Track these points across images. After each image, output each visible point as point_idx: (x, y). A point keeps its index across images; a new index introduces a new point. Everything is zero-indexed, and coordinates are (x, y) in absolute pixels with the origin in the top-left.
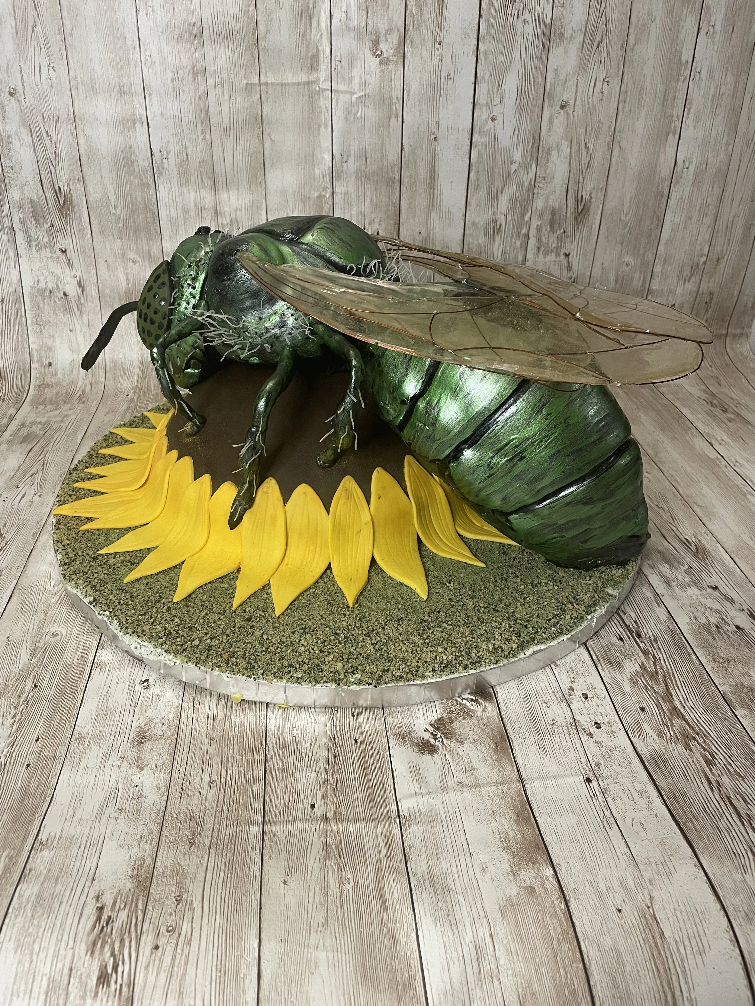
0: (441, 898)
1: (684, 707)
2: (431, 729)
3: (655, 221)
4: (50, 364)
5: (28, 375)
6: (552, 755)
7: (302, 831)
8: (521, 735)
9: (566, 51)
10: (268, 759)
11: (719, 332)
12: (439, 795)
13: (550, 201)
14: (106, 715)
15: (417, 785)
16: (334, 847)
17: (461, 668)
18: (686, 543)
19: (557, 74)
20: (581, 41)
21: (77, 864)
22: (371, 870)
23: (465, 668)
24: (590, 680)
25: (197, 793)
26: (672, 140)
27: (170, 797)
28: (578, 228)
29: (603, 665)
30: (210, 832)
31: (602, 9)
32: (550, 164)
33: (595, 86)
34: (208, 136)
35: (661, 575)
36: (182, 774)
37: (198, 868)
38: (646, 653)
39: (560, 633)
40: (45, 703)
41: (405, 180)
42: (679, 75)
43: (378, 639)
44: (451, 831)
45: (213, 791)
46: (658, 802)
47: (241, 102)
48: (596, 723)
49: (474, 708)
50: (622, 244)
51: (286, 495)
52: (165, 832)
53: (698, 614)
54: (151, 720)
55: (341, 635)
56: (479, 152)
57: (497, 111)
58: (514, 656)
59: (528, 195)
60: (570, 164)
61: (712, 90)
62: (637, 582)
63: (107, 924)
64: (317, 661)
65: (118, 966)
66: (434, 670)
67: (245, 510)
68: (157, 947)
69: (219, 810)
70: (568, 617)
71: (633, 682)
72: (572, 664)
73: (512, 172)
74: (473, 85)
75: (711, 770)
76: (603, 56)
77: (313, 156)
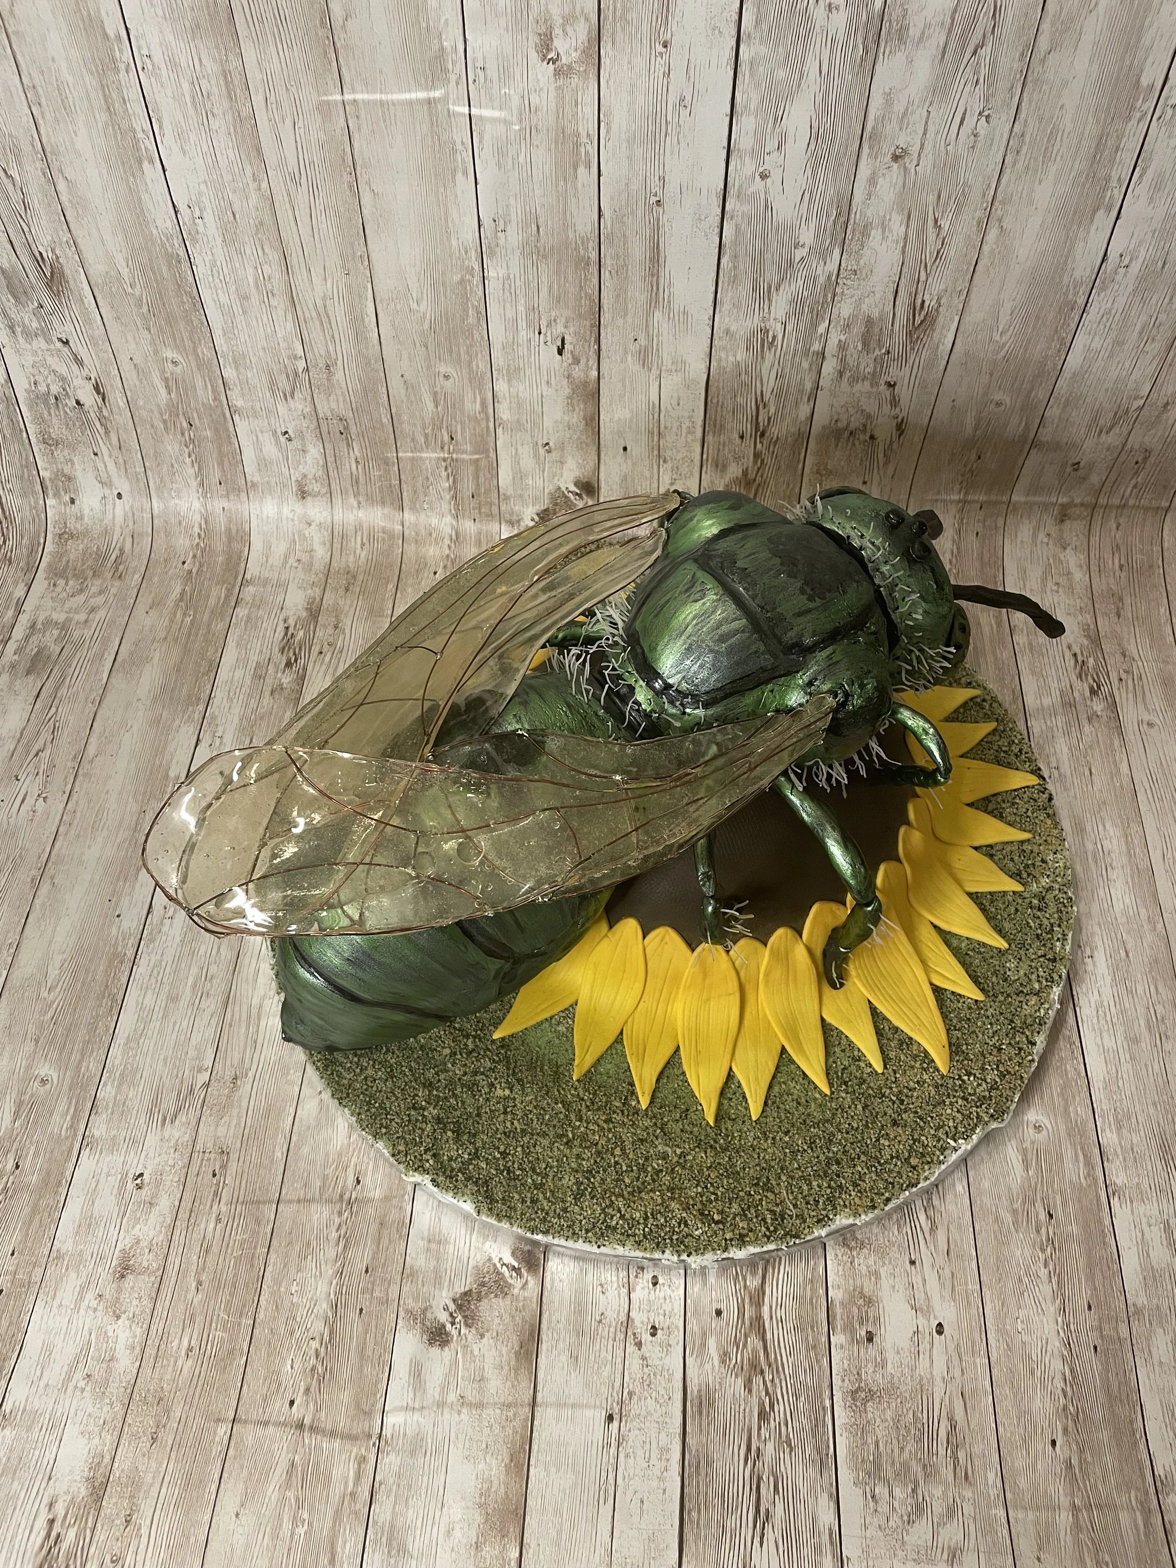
1: (771, 1318)
2: (452, 1307)
3: (1055, 344)
4: (72, 504)
5: (43, 516)
6: (582, 1370)
7: (273, 1440)
8: (555, 1335)
9: (910, 61)
10: (256, 1325)
12: (433, 1413)
13: (864, 307)
14: (90, 1226)
15: (411, 1395)
16: (299, 1469)
19: (889, 101)
20: (942, 44)
21: (37, 1453)
22: (331, 1510)
25: (172, 1363)
26: (1104, 220)
27: (143, 1365)
28: (913, 348)
30: (176, 1425)
32: (867, 252)
33: (962, 123)
34: (264, 185)
36: (160, 1332)
37: (154, 1476)
40: (26, 1196)
41: (607, 262)
42: (1132, 108)
44: (432, 1466)
45: (190, 1362)
46: (676, 1468)
47: (315, 131)
48: (654, 1327)
49: (512, 1281)
52: (129, 1420)
54: (138, 1241)
56: (738, 227)
57: (770, 163)
59: (825, 296)
60: (903, 252)
63: (56, 1542)
69: (191, 1393)
73: (797, 260)
74: (728, 118)
75: (760, 1428)
76: (984, 71)
77: (446, 220)
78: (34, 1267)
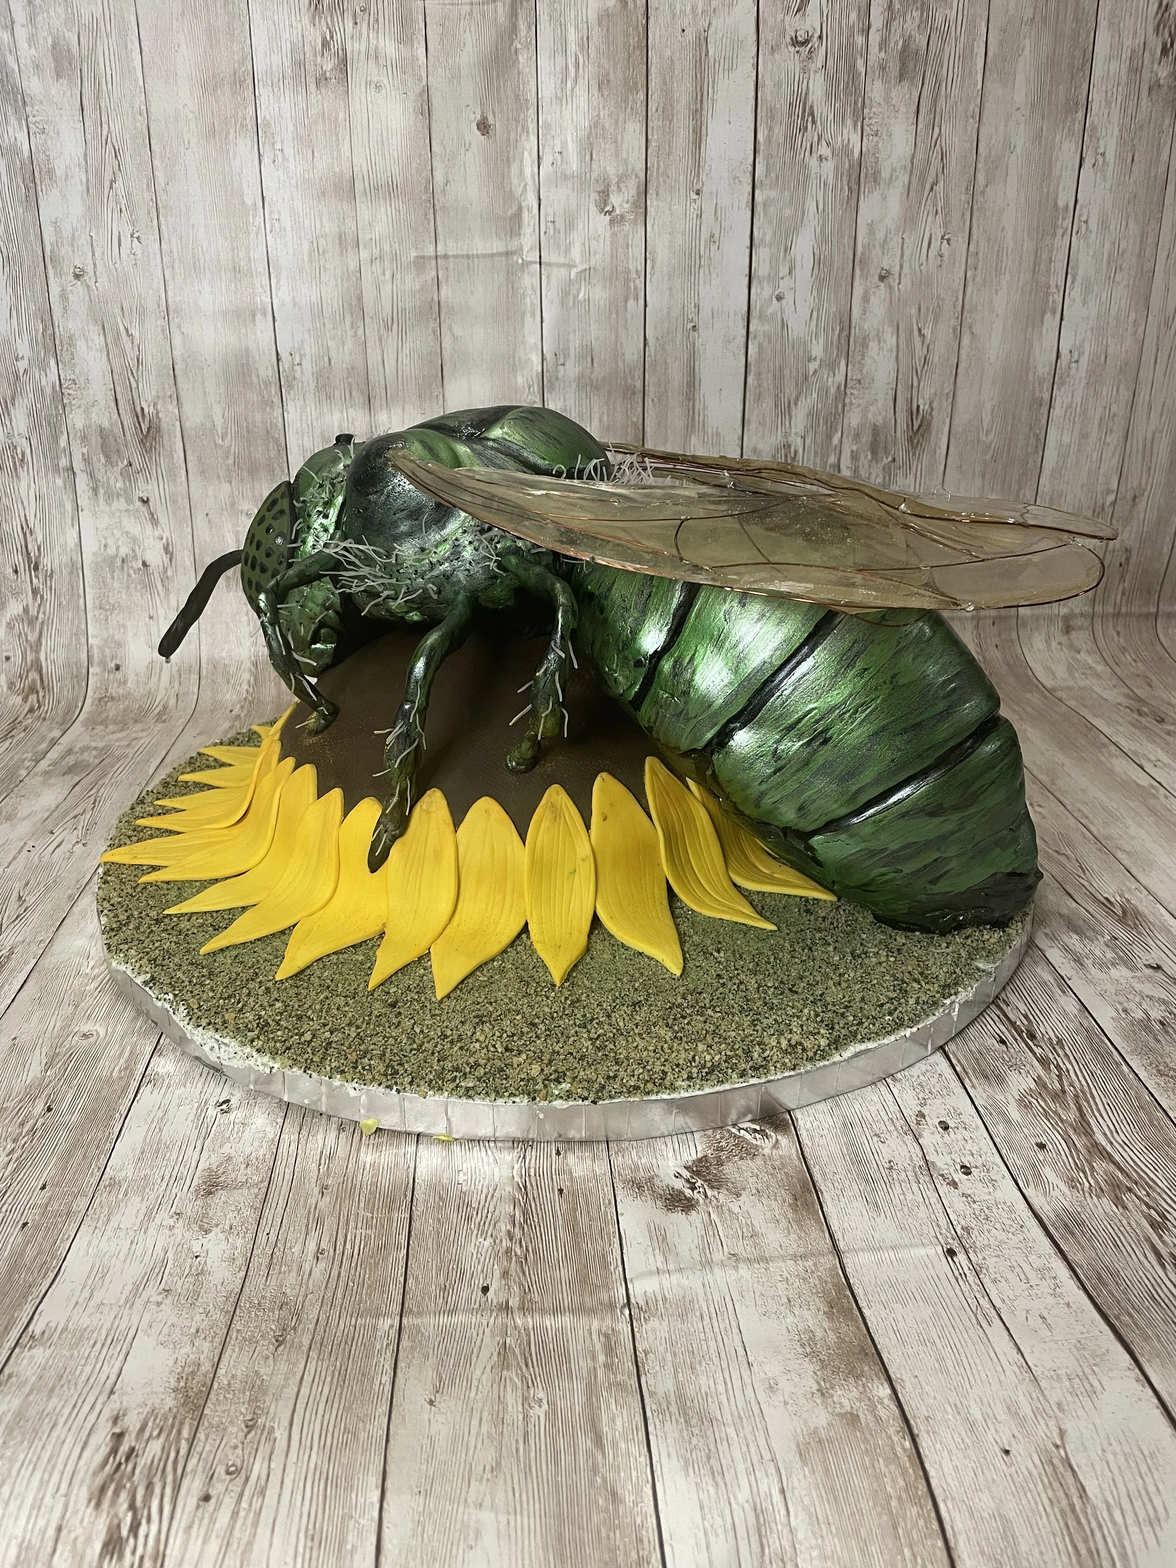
0: (696, 1431)
1: (1111, 1143)
2: (686, 1174)
3: (1033, 441)
4: (118, 668)
5: (84, 684)
6: (888, 1214)
7: (465, 1327)
8: (836, 1184)
9: (884, 198)
10: (415, 1217)
11: (1144, 610)
12: (698, 1273)
13: (870, 415)
14: (157, 1152)
15: (660, 1258)
16: (517, 1350)
17: (734, 1075)
18: (1107, 904)
19: (871, 232)
20: (906, 183)
21: (88, 1369)
22: (579, 1387)
23: (742, 1075)
24: (951, 1101)
25: (295, 1269)
26: (1051, 322)
27: (250, 1273)
28: (914, 455)
29: (973, 1079)
30: (312, 1326)
31: (935, 136)
32: (867, 360)
33: (929, 246)
34: (360, 332)
35: (1066, 949)
36: (273, 1238)
37: (286, 1379)
38: (1044, 1062)
39: (899, 1024)
40: (63, 1134)
41: (651, 390)
42: (1055, 227)
43: (601, 1031)
44: (716, 1329)
45: (322, 1265)
46: (1070, 1285)
47: (410, 282)
48: (963, 1167)
49: (759, 1143)
50: (983, 477)
51: (458, 815)
52: (237, 1325)
53: (1131, 1006)
54: (229, 1159)
55: (541, 1026)
56: (760, 346)
57: (784, 286)
58: (823, 1058)
59: (836, 407)
60: (897, 359)
61: (1107, 246)
62: (1028, 960)
63: (128, 1459)
64: (498, 1063)
65: (139, 1524)
66: (690, 1078)
67: (394, 839)
68: (207, 1498)
69: (329, 1294)
70: (912, 1001)
71: (1024, 1104)
72: (922, 1077)
73: (811, 373)
74: (748, 251)
75: (1160, 1237)
76: (940, 204)
77: (514, 357)
78: (76, 1197)
